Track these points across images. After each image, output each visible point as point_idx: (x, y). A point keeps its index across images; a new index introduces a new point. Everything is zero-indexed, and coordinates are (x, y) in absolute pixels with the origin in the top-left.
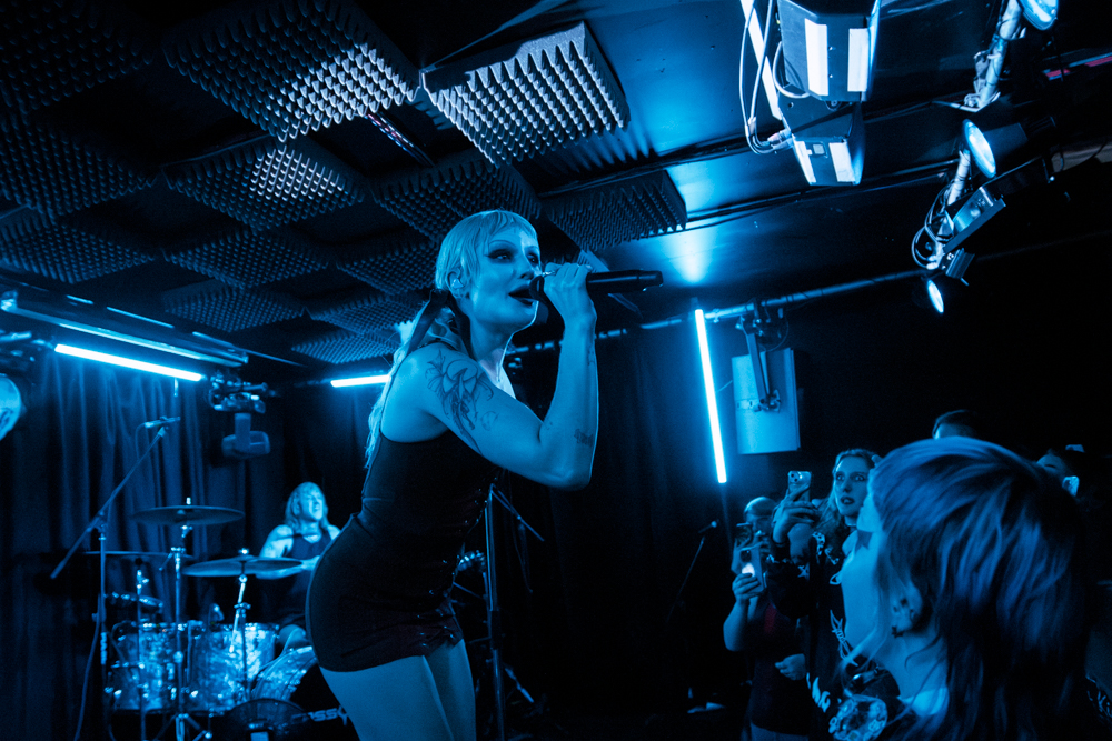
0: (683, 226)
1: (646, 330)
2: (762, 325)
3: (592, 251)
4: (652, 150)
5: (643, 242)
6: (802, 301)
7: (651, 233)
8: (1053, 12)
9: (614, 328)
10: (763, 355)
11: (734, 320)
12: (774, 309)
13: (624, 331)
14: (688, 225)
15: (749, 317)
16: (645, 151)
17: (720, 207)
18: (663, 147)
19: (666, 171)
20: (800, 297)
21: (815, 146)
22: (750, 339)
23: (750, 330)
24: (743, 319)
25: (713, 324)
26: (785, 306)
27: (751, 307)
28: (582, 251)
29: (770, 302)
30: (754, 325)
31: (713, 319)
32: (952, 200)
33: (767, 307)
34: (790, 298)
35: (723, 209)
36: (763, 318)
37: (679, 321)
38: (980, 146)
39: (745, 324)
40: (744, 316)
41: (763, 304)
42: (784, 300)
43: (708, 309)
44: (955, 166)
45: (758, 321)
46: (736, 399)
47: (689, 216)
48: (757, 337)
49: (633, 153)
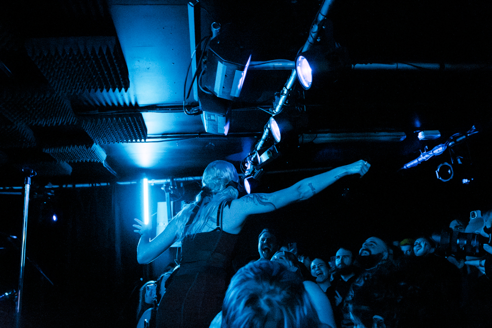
0: (145, 140)
1: (119, 185)
2: (173, 189)
3: (99, 144)
4: (136, 104)
5: (125, 144)
6: (191, 181)
7: (129, 141)
8: (310, 84)
9: (104, 182)
10: (172, 202)
11: (161, 185)
12: (178, 183)
13: (109, 184)
14: (147, 140)
15: (168, 185)
16: (133, 103)
17: (162, 134)
18: (142, 102)
19: (141, 114)
20: (191, 179)
21: (212, 116)
22: (167, 195)
23: (167, 191)
24: (165, 185)
25: (151, 186)
26: (184, 182)
27: (169, 181)
28: (95, 144)
29: (177, 179)
30: (170, 189)
31: (151, 184)
32: (258, 148)
33: (177, 182)
34: (186, 179)
35: (164, 135)
36: (174, 186)
37: (135, 182)
38: (275, 128)
39: (165, 188)
40: (166, 184)
41: (175, 180)
42: (184, 179)
43: (150, 179)
44: (262, 135)
45: (172, 187)
46: (158, 221)
47: (148, 136)
48: (170, 194)
49: (128, 103)
